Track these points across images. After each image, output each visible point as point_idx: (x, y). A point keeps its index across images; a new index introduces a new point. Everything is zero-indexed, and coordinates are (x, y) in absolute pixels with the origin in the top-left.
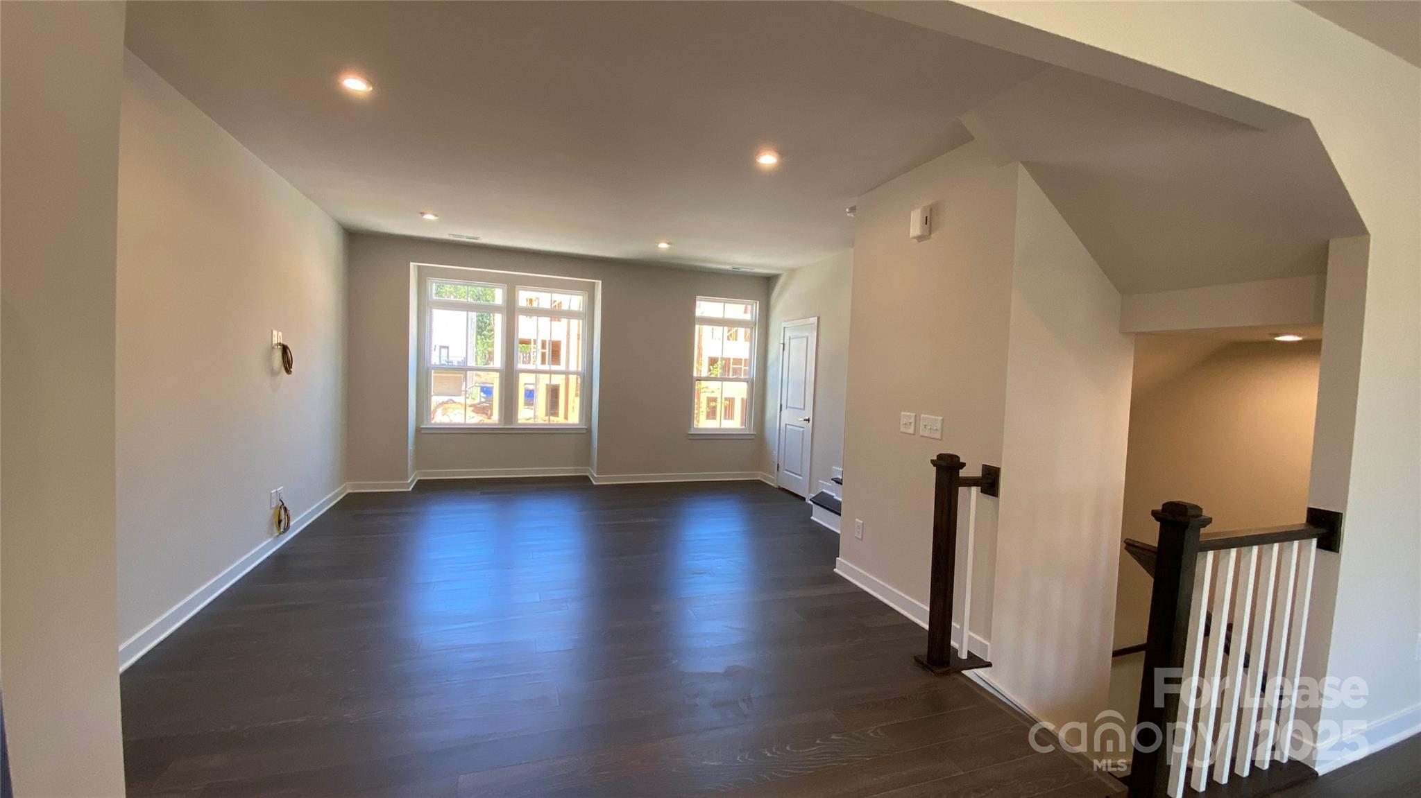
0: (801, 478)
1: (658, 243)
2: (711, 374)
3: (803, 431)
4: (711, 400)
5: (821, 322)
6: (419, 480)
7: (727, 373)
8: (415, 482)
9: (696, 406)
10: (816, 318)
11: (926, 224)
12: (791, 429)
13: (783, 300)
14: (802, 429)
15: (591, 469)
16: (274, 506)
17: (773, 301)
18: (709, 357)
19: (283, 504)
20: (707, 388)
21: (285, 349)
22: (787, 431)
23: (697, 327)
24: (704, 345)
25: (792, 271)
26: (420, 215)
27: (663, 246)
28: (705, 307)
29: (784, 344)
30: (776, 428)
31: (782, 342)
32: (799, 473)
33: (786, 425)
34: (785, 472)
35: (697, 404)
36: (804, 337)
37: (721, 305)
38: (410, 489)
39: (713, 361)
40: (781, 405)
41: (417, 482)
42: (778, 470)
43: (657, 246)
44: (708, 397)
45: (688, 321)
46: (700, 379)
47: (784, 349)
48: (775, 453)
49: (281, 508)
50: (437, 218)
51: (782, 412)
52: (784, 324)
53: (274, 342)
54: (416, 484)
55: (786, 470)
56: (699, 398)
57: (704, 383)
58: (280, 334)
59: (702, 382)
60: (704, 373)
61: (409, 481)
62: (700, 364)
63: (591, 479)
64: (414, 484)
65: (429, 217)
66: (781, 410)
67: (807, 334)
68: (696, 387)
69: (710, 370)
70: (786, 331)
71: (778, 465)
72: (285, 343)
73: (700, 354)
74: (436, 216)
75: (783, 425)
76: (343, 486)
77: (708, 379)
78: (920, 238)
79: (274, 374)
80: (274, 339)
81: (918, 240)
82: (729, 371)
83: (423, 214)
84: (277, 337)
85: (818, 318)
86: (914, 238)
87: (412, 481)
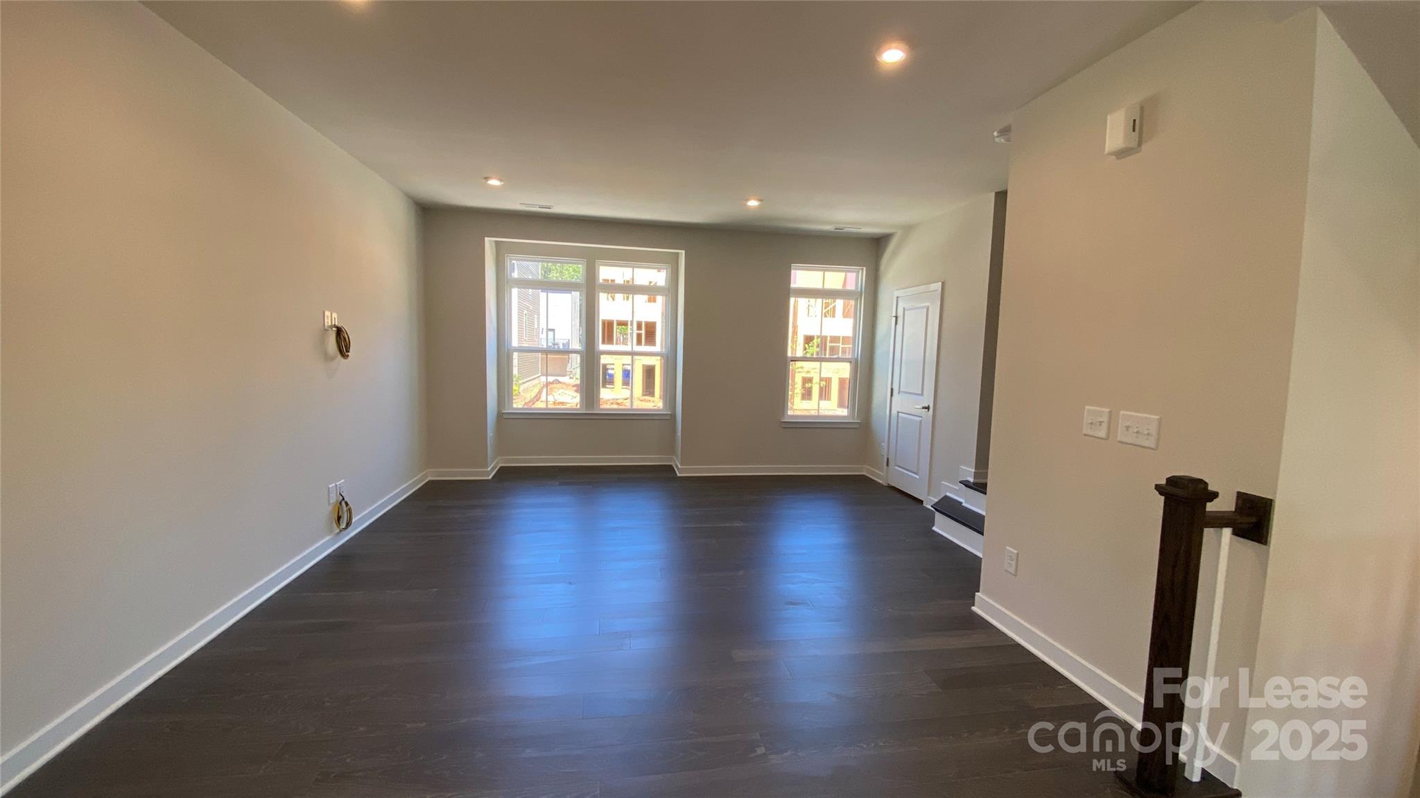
0: (918, 477)
1: (747, 200)
2: (806, 354)
3: (921, 421)
4: (806, 380)
5: (947, 287)
6: (501, 467)
7: (823, 352)
8: (497, 469)
9: (790, 387)
10: (940, 283)
11: (1134, 130)
12: (904, 418)
13: (895, 266)
14: (920, 419)
15: (675, 459)
16: (332, 501)
17: (882, 268)
18: (804, 336)
19: (343, 499)
20: (802, 367)
21: (339, 331)
22: (900, 418)
23: (792, 300)
24: (799, 323)
25: (908, 229)
26: (484, 180)
27: (753, 203)
28: (802, 277)
29: (896, 317)
30: (885, 417)
31: (894, 315)
32: (915, 471)
33: (898, 412)
34: (896, 468)
35: (792, 385)
36: (923, 307)
37: (820, 274)
38: (490, 477)
39: (809, 339)
40: (892, 390)
41: (499, 469)
42: (888, 465)
43: (745, 205)
44: (803, 377)
45: (782, 293)
46: (795, 360)
47: (896, 324)
48: (885, 445)
49: (340, 504)
50: (502, 183)
51: (893, 398)
52: (896, 293)
53: (326, 324)
54: (498, 471)
55: (898, 466)
56: (793, 381)
57: (799, 364)
58: (335, 315)
59: (797, 362)
60: (799, 354)
61: (489, 469)
62: (794, 342)
63: (675, 468)
64: (494, 473)
65: (494, 182)
66: (892, 395)
67: (928, 304)
68: (791, 367)
69: (805, 349)
70: (899, 301)
71: (888, 459)
72: (340, 325)
73: (795, 333)
74: (501, 181)
75: (894, 412)
76: (424, 473)
77: (804, 359)
78: (1121, 154)
79: (328, 358)
80: (326, 320)
81: (1116, 156)
82: (825, 350)
83: (487, 178)
84: (331, 318)
85: (943, 284)
86: (1111, 154)
87: (493, 469)
